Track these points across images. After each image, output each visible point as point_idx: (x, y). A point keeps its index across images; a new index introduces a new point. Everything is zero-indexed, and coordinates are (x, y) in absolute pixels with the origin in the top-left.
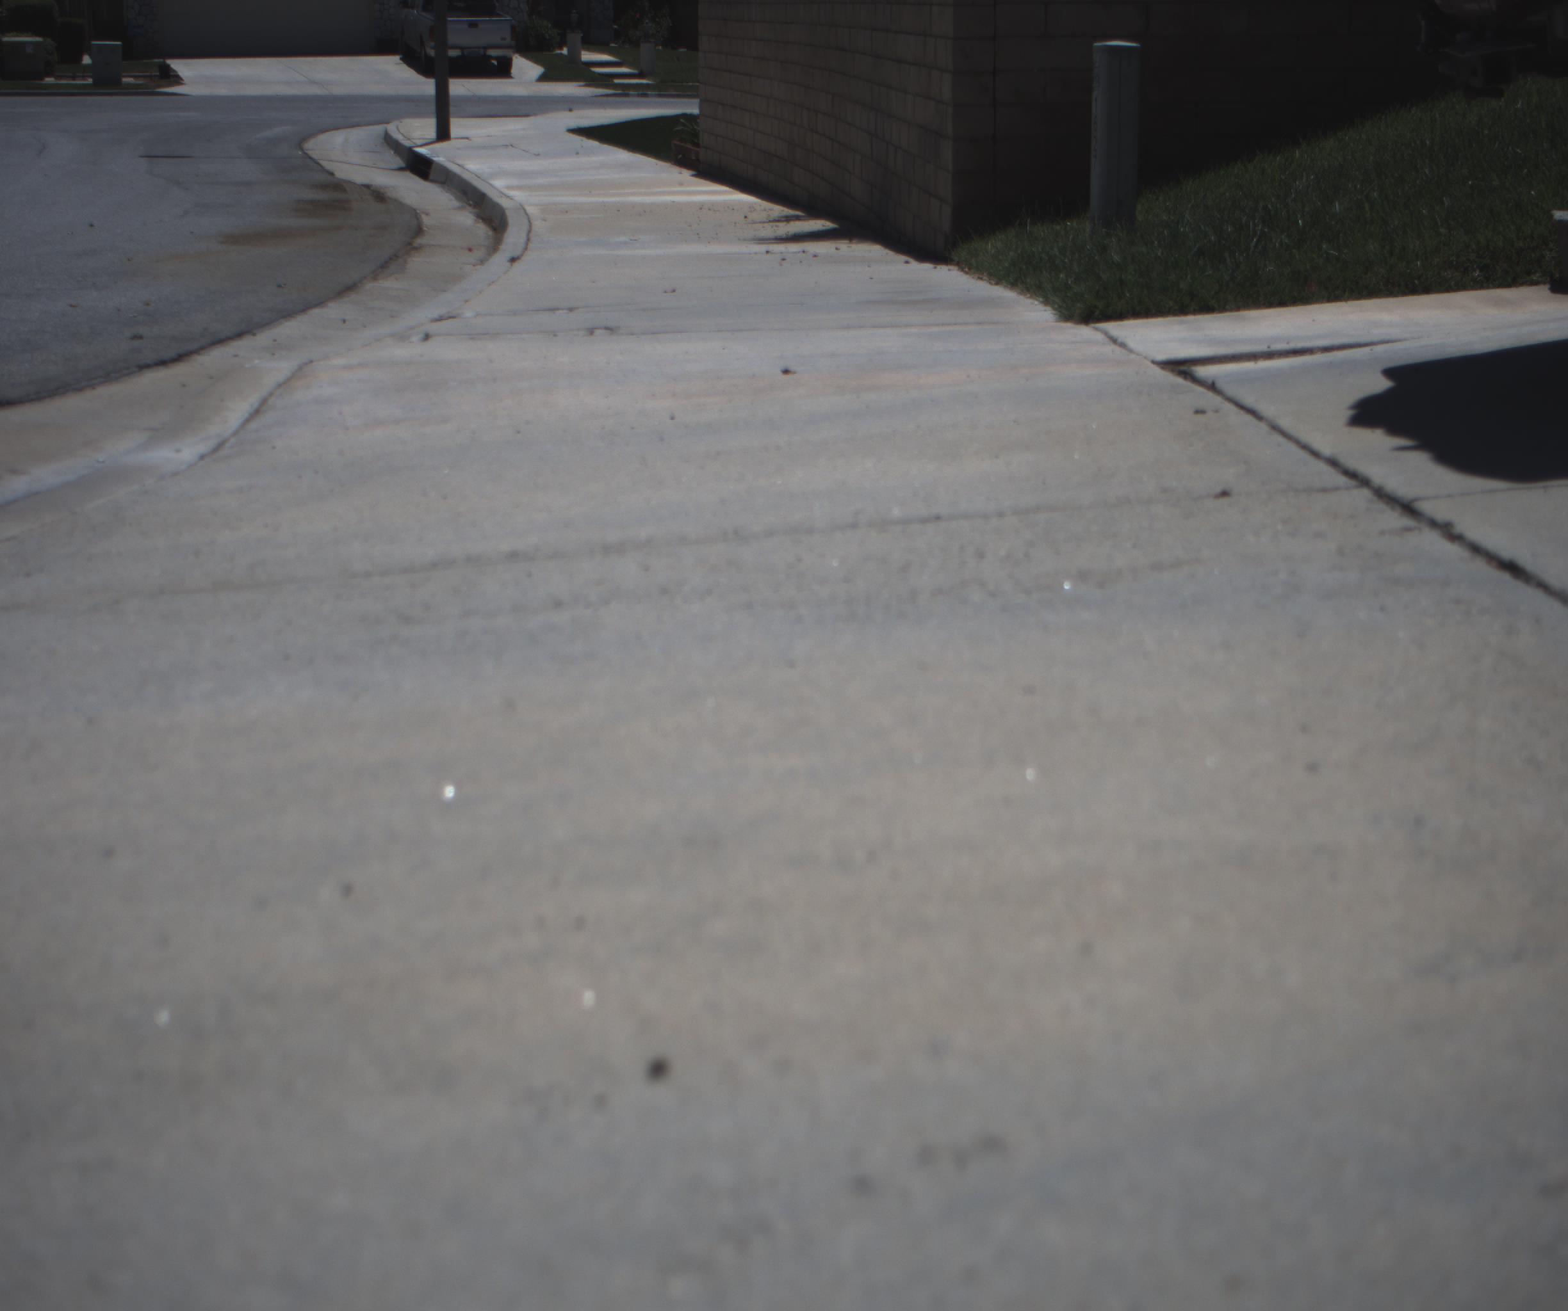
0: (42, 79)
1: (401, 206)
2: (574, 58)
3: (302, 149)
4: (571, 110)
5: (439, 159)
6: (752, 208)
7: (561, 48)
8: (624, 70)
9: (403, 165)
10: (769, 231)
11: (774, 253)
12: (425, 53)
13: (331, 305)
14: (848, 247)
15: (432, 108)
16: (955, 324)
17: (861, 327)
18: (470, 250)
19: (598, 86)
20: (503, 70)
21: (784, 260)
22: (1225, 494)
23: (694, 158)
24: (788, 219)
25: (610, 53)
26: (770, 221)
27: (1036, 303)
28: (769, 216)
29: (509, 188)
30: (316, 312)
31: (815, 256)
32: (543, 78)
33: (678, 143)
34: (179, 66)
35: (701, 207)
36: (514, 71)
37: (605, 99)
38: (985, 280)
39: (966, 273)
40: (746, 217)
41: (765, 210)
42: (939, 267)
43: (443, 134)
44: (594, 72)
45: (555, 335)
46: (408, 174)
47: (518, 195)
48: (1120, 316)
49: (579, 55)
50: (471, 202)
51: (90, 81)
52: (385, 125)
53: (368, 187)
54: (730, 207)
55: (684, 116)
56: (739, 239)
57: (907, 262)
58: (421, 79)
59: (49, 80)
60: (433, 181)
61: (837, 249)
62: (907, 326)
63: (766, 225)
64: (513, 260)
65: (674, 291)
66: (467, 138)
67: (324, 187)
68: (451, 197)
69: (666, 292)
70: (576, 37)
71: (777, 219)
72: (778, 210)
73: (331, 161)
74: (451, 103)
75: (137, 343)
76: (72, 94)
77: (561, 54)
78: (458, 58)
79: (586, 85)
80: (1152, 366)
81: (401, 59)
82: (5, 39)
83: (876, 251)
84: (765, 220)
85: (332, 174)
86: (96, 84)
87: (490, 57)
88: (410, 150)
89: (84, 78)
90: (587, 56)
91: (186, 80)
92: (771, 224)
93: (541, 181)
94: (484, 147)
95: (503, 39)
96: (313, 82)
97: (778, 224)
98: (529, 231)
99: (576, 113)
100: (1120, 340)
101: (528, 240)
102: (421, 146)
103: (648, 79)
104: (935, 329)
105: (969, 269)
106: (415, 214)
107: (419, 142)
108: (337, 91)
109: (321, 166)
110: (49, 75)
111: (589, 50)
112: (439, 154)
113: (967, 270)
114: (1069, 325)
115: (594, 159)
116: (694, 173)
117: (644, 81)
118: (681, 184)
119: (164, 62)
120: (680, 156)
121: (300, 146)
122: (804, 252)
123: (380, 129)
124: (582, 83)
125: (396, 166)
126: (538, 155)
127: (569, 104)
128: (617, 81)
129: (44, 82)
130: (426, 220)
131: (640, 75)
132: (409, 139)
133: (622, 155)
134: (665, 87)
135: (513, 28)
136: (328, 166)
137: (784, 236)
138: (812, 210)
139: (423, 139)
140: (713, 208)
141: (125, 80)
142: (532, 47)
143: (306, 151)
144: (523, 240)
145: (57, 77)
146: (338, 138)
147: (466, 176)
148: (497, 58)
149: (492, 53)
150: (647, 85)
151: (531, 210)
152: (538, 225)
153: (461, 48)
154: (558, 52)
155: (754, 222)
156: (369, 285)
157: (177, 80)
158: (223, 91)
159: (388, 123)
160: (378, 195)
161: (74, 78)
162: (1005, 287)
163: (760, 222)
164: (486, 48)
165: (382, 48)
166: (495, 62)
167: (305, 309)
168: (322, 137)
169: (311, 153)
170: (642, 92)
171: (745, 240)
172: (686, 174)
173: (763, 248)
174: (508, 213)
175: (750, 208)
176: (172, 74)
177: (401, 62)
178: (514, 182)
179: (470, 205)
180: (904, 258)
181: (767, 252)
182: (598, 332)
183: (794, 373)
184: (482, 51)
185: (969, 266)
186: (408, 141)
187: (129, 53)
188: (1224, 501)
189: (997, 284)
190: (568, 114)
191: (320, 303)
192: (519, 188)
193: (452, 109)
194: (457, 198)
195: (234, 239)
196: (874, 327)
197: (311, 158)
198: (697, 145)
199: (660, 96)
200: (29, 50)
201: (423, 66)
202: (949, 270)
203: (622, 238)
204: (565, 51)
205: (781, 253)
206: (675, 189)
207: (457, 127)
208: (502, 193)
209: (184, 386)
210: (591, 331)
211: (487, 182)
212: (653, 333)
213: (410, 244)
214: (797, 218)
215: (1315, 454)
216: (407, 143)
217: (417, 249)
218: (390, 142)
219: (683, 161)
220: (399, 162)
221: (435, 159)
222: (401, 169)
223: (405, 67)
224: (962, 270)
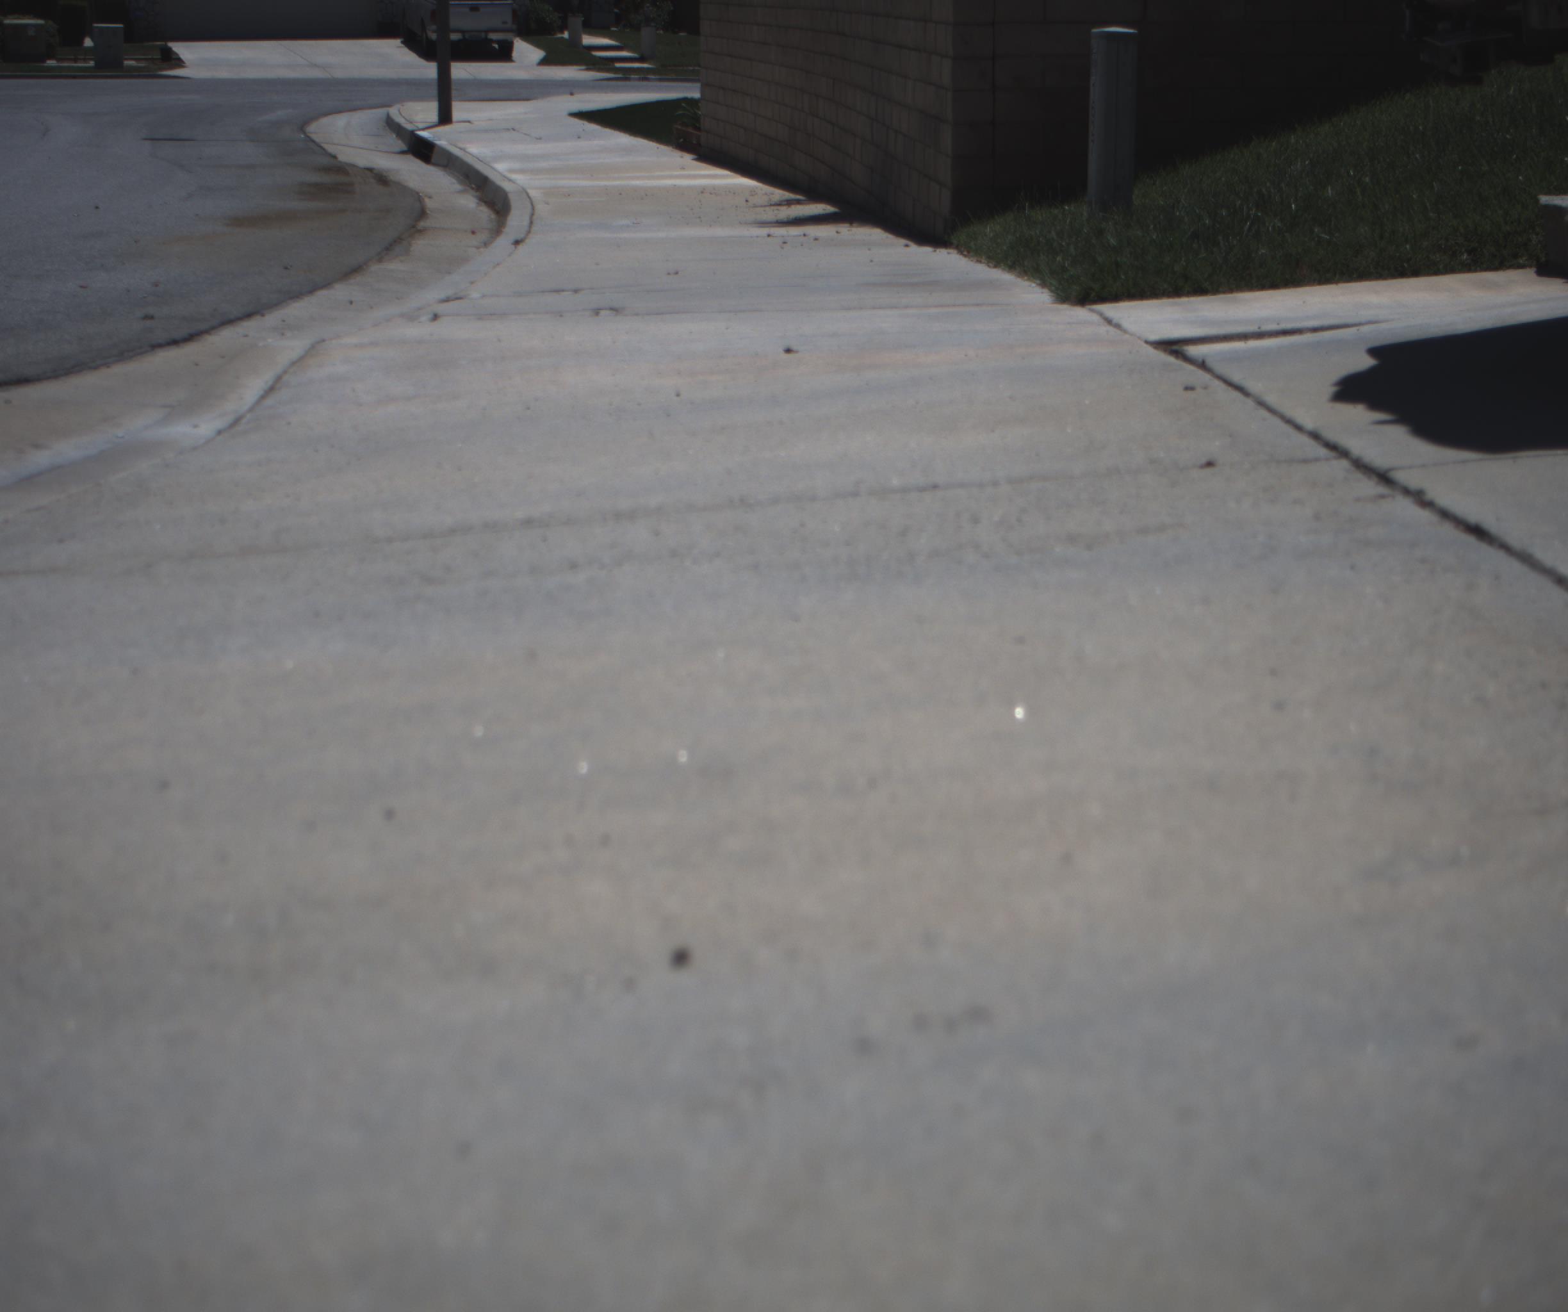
0: (44, 61)
1: (404, 189)
2: (575, 42)
3: (305, 133)
4: (572, 94)
5: (442, 143)
6: (753, 192)
7: (563, 33)
8: (625, 54)
9: (404, 147)
10: (771, 214)
11: (776, 237)
12: (427, 37)
13: (338, 286)
14: (849, 230)
15: (434, 91)
16: (954, 306)
17: (861, 308)
18: (473, 233)
19: (599, 70)
20: (504, 54)
21: (785, 243)
22: (1210, 464)
23: (694, 142)
24: (789, 203)
25: (610, 37)
26: (771, 205)
27: (1034, 285)
28: (770, 200)
29: (512, 171)
30: (322, 294)
31: (816, 239)
32: (544, 62)
33: (679, 127)
34: (181, 49)
35: (703, 190)
36: (515, 54)
37: (605, 83)
38: (984, 263)
39: (965, 256)
40: (747, 201)
41: (766, 194)
42: (938, 250)
43: (445, 117)
44: (595, 57)
45: (561, 316)
46: (410, 157)
47: (520, 178)
48: (1115, 298)
49: (580, 39)
50: (473, 186)
51: (92, 63)
52: (388, 109)
53: (370, 170)
54: (732, 191)
55: (685, 100)
56: (740, 223)
57: (907, 246)
58: (421, 62)
59: (51, 63)
60: (435, 165)
61: (837, 232)
62: (906, 307)
63: (767, 208)
64: (517, 243)
65: (677, 273)
66: (469, 122)
67: (327, 169)
68: (454, 181)
69: (669, 274)
70: (577, 21)
71: (778, 203)
72: (779, 194)
73: (335, 144)
74: (453, 87)
75: (148, 323)
76: (74, 77)
77: (563, 38)
78: (459, 41)
79: (587, 69)
80: (1145, 345)
81: (402, 42)
82: (7, 21)
83: (876, 234)
84: (766, 204)
85: (335, 157)
86: (98, 67)
87: (492, 41)
88: (412, 133)
89: (85, 60)
90: (588, 40)
91: (187, 63)
92: (772, 208)
93: (544, 164)
94: (486, 131)
95: (505, 23)
96: (315, 66)
97: (779, 208)
98: (532, 215)
99: (577, 97)
100: (1114, 321)
101: (531, 223)
102: (423, 129)
103: (650, 64)
104: (933, 311)
105: (969, 252)
106: (418, 197)
107: (421, 126)
108: (339, 74)
109: (324, 149)
110: (50, 58)
111: (590, 34)
112: (441, 137)
113: (965, 253)
114: (1065, 306)
115: (596, 142)
116: (695, 157)
117: (645, 65)
118: (683, 168)
119: (166, 45)
120: (682, 140)
121: (302, 128)
122: (805, 235)
123: (382, 112)
124: (583, 67)
125: (398, 149)
126: (540, 139)
127: (570, 87)
128: (618, 65)
129: (46, 65)
130: (429, 203)
131: (641, 59)
132: (411, 123)
133: (623, 139)
134: (667, 71)
135: (514, 12)
136: (331, 149)
137: (785, 220)
138: (813, 195)
139: (426, 122)
140: (714, 191)
141: (127, 63)
142: (532, 30)
143: (308, 134)
144: (526, 222)
145: (58, 60)
146: (340, 121)
147: (469, 160)
148: (498, 42)
149: (493, 36)
150: (648, 69)
151: (532, 193)
152: (540, 207)
153: (463, 32)
154: (559, 35)
155: (755, 206)
156: (375, 267)
157: (179, 63)
158: (223, 74)
159: (390, 106)
160: (382, 179)
161: (75, 60)
162: (1004, 270)
163: (761, 206)
164: (487, 31)
165: (383, 31)
166: (496, 46)
167: (311, 292)
168: (325, 121)
169: (314, 137)
170: (643, 75)
171: (746, 223)
172: (687, 159)
173: (764, 231)
174: (512, 197)
175: (751, 191)
176: (174, 57)
177: (403, 45)
178: (517, 165)
179: (473, 189)
180: (903, 241)
181: (769, 236)
182: (603, 313)
183: (797, 352)
184: (483, 35)
185: (969, 250)
186: (411, 125)
187: (131, 36)
188: (1209, 470)
189: (995, 267)
190: (567, 98)
191: (327, 285)
192: (522, 171)
193: (454, 93)
194: (460, 182)
195: (238, 221)
196: (874, 308)
197: (313, 141)
198: (699, 129)
199: (660, 80)
200: (31, 33)
201: (426, 50)
202: (949, 253)
203: (625, 222)
204: (566, 35)
205: (783, 236)
206: (676, 173)
207: (459, 110)
208: (504, 176)
209: (197, 365)
210: (597, 312)
211: (489, 166)
212: (657, 314)
213: (414, 227)
214: (798, 202)
215: (1299, 428)
216: (409, 127)
217: (421, 232)
218: (392, 125)
219: (684, 145)
220: (401, 145)
221: (438, 142)
222: (403, 152)
223: (406, 50)
224: (961, 252)
